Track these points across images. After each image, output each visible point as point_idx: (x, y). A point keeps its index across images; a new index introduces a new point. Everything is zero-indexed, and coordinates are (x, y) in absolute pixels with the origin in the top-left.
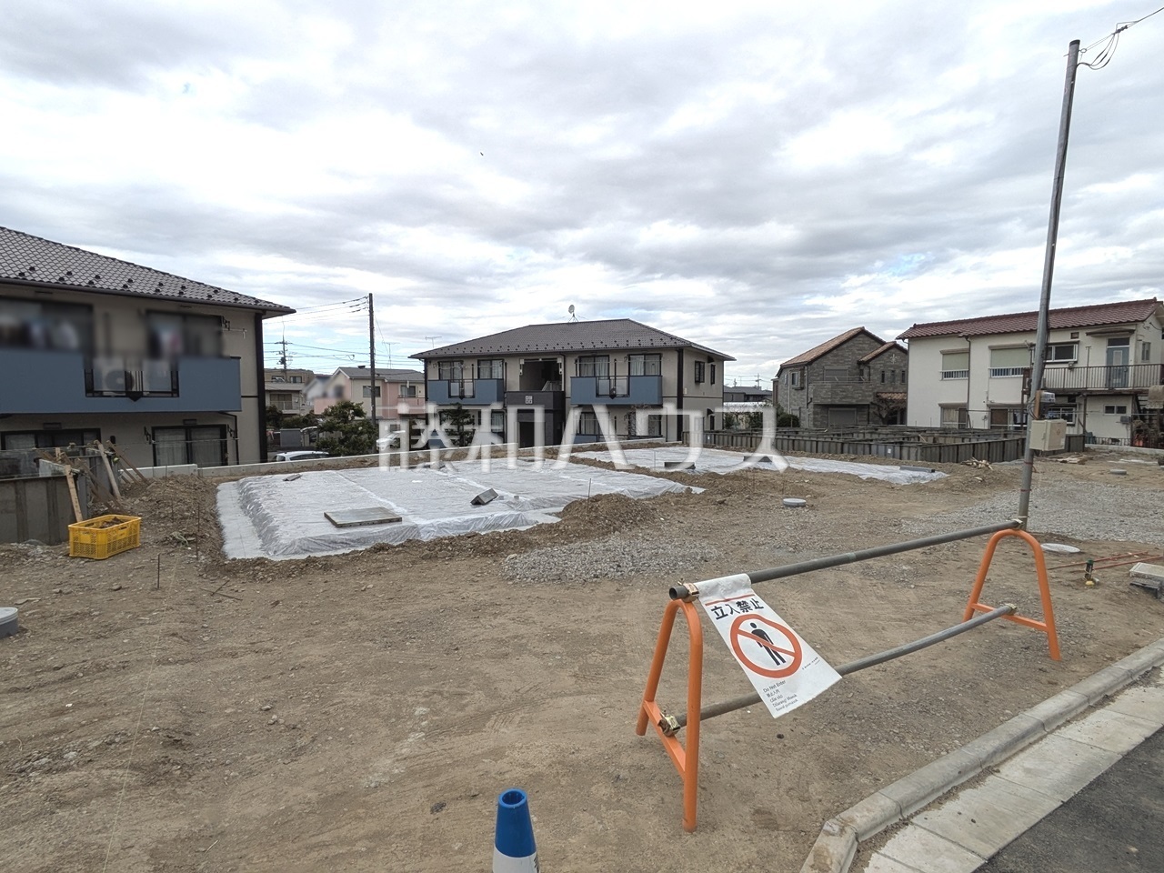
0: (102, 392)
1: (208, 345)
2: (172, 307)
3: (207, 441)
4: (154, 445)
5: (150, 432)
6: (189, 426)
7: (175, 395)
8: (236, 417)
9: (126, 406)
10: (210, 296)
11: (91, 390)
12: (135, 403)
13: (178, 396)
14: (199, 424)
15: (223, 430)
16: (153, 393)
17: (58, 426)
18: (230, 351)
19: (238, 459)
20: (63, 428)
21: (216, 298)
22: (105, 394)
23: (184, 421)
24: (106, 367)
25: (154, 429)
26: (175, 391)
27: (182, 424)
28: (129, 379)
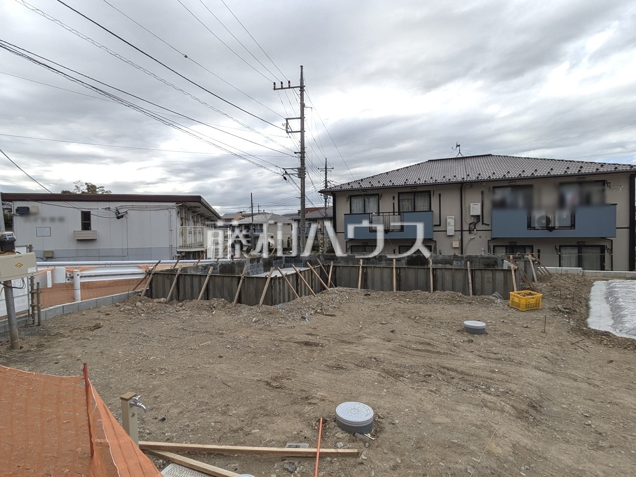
0: (535, 227)
1: (595, 199)
2: (574, 179)
3: (591, 255)
4: (560, 255)
5: (558, 248)
6: (581, 245)
7: (573, 228)
8: (612, 241)
9: (546, 234)
10: (597, 169)
11: (530, 226)
12: (551, 233)
13: (575, 229)
14: (587, 244)
15: (603, 249)
16: (561, 228)
17: (515, 243)
18: (610, 200)
19: (612, 267)
20: (517, 244)
21: (601, 170)
22: (536, 228)
23: (578, 242)
24: (537, 215)
25: (560, 246)
26: (573, 226)
27: (576, 244)
28: (548, 220)
